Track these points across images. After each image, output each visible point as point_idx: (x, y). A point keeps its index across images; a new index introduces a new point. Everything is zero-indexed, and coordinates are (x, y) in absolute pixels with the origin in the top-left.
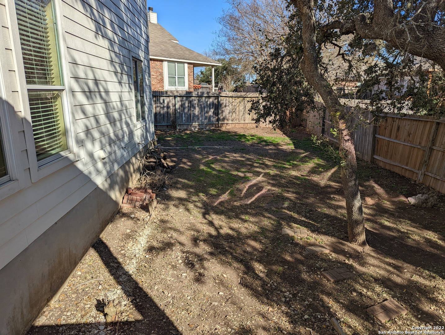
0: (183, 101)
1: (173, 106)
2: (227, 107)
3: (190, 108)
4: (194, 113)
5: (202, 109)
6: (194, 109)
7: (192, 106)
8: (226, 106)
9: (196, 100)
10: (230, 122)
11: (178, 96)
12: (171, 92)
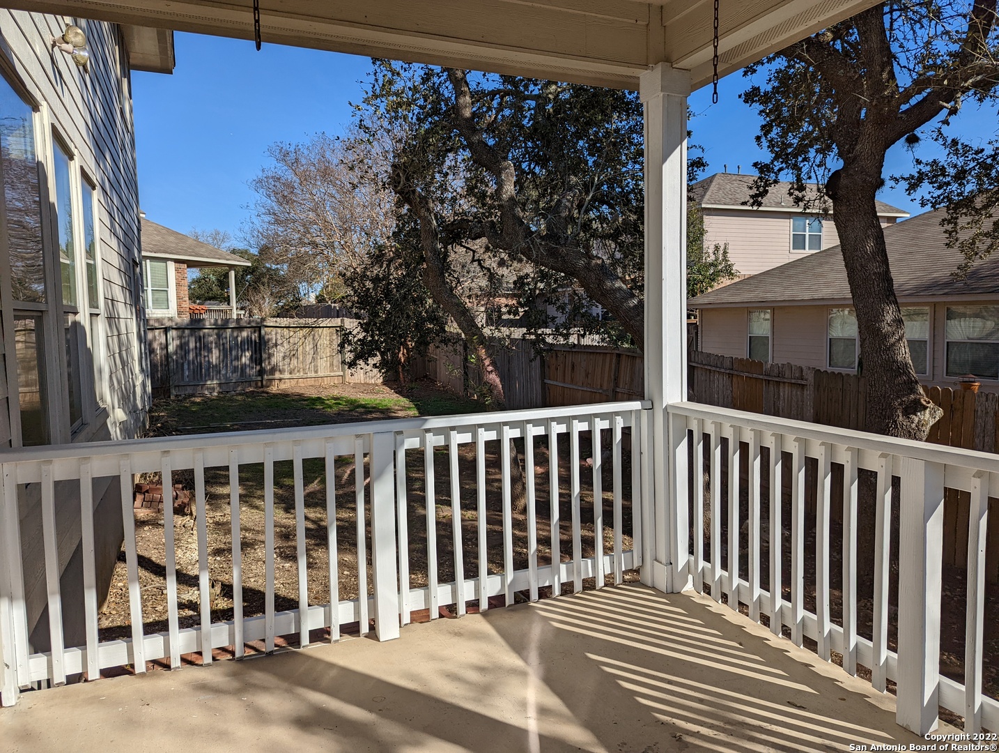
0: (184, 337)
1: (161, 349)
2: (278, 347)
3: (200, 350)
4: (209, 361)
5: (225, 353)
6: (208, 352)
7: (203, 346)
8: (276, 345)
9: (212, 336)
10: (287, 375)
11: (173, 329)
12: (157, 320)
